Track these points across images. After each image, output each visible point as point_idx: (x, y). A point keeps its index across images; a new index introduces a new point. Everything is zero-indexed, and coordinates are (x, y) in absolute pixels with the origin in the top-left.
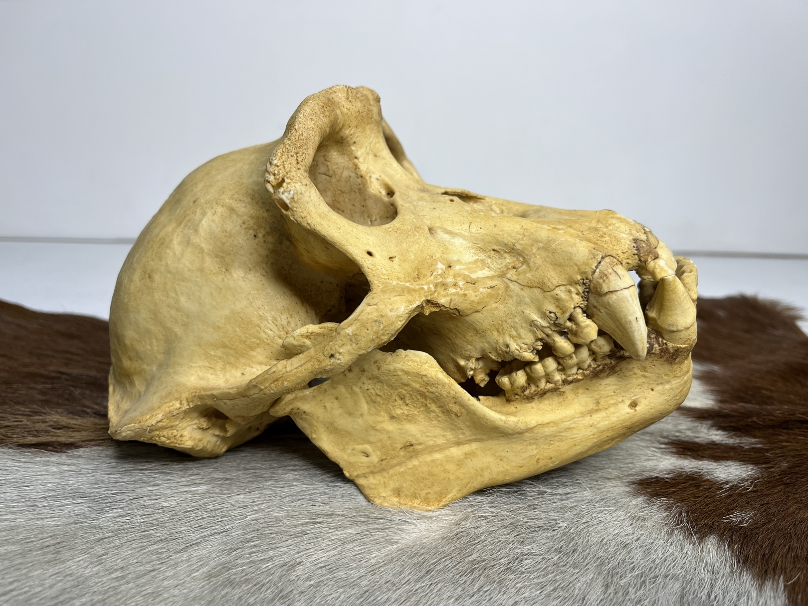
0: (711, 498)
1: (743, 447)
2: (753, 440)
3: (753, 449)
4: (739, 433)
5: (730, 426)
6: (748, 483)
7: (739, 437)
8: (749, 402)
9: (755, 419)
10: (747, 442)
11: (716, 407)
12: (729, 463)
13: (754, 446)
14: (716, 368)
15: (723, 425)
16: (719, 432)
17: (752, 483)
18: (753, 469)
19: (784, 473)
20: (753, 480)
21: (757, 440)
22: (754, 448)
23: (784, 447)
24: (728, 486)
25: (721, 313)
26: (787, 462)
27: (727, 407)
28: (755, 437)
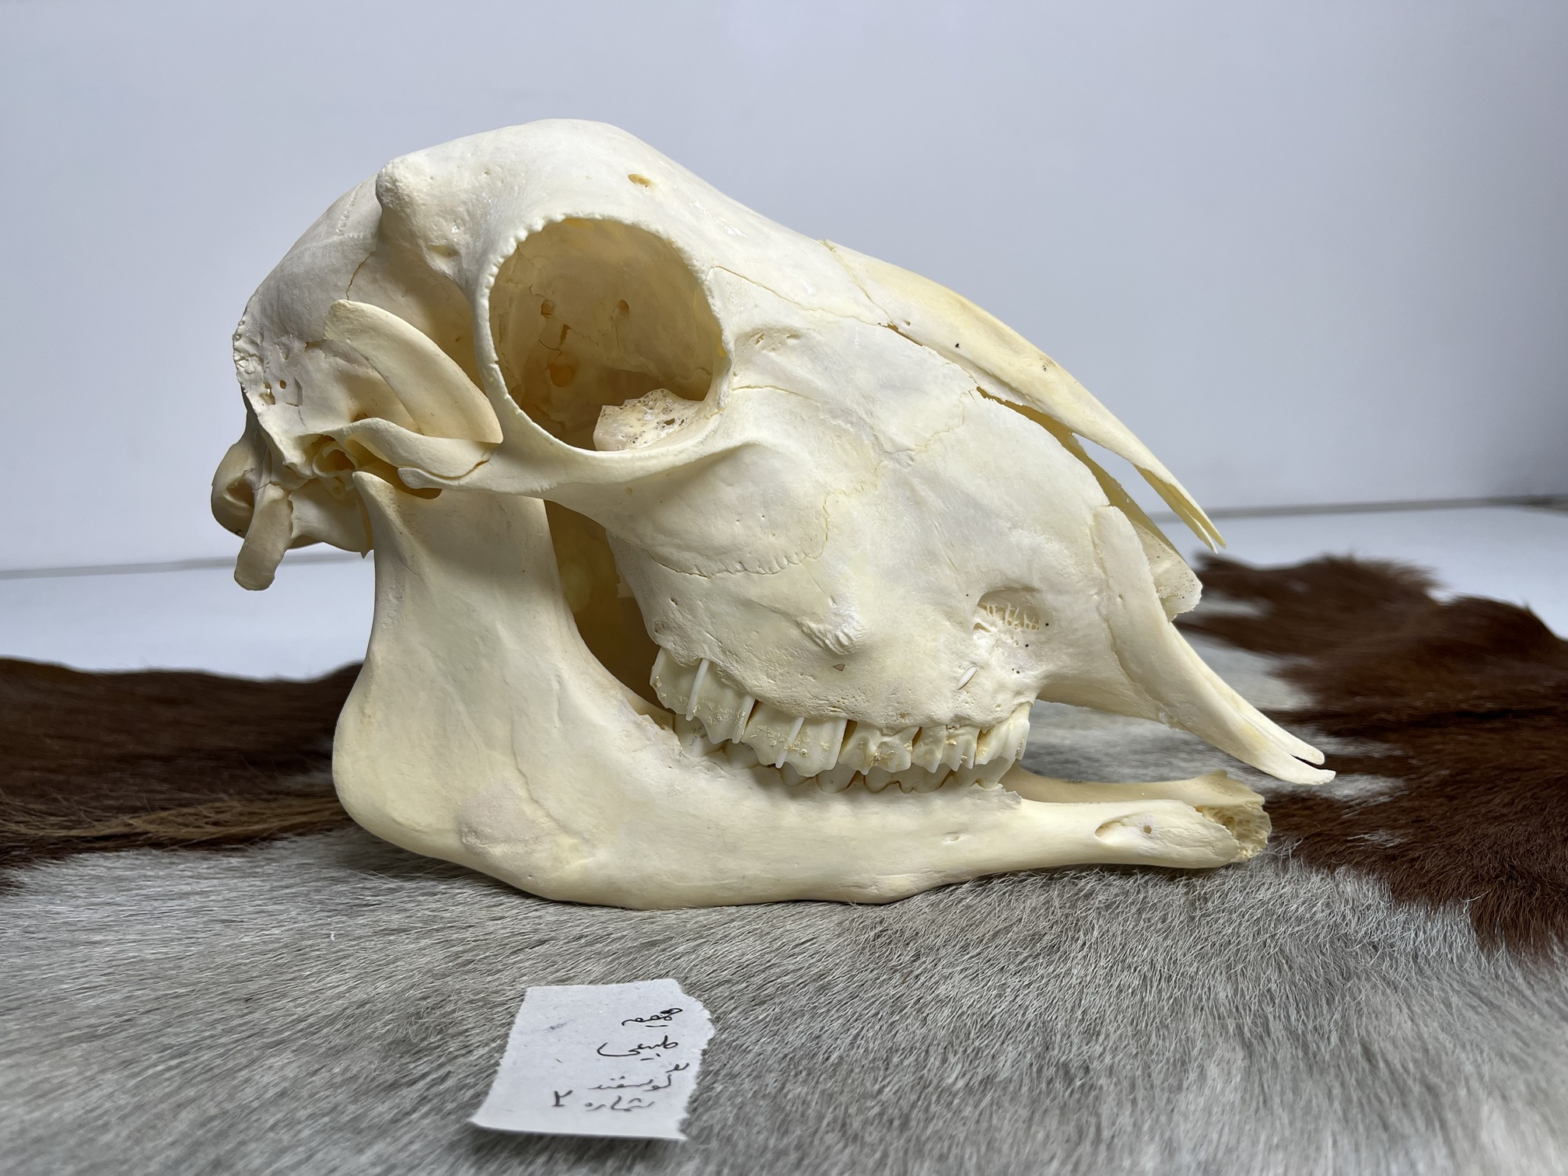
1: (1371, 758)
2: (1386, 746)
3: (1390, 758)
4: (1362, 739)
7: (1363, 743)
8: (1370, 695)
9: (1383, 715)
10: (1377, 750)
11: (1319, 707)
12: (1356, 777)
13: (1389, 753)
14: (1305, 662)
15: (1335, 728)
16: (1333, 740)
19: (1444, 783)
21: (1392, 745)
23: (1437, 751)
25: (1299, 587)
26: (1447, 768)
27: (1337, 707)
28: (1386, 741)
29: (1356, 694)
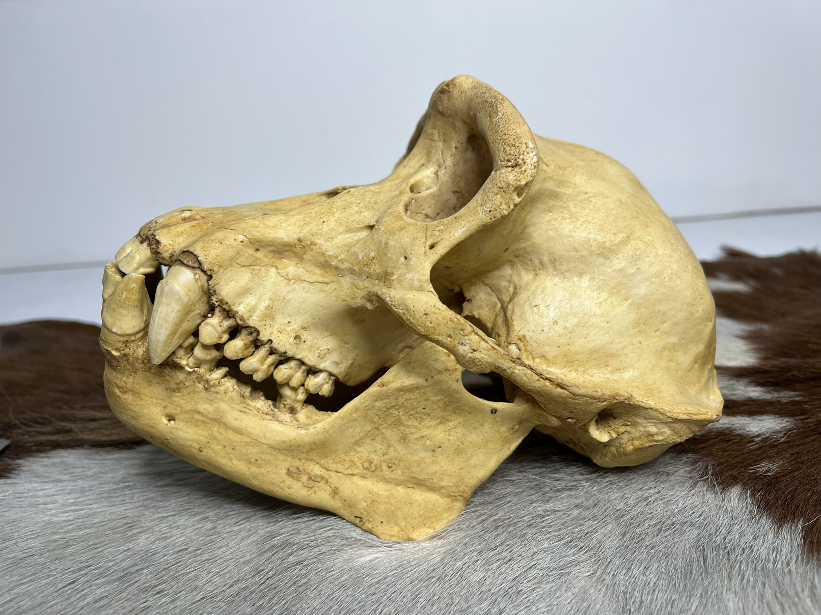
0: (739, 451)
1: (780, 401)
2: (792, 393)
3: (793, 403)
4: (778, 388)
5: (769, 382)
6: (781, 435)
7: (777, 391)
8: (792, 356)
9: (795, 373)
10: (785, 396)
11: (758, 365)
12: (764, 417)
13: (793, 399)
14: (765, 327)
15: (762, 381)
16: (758, 389)
17: (785, 434)
18: (788, 422)
20: (787, 432)
21: (797, 393)
22: (792, 401)
24: (759, 439)
25: (777, 271)
27: (767, 365)
28: (795, 390)
29: (784, 354)
